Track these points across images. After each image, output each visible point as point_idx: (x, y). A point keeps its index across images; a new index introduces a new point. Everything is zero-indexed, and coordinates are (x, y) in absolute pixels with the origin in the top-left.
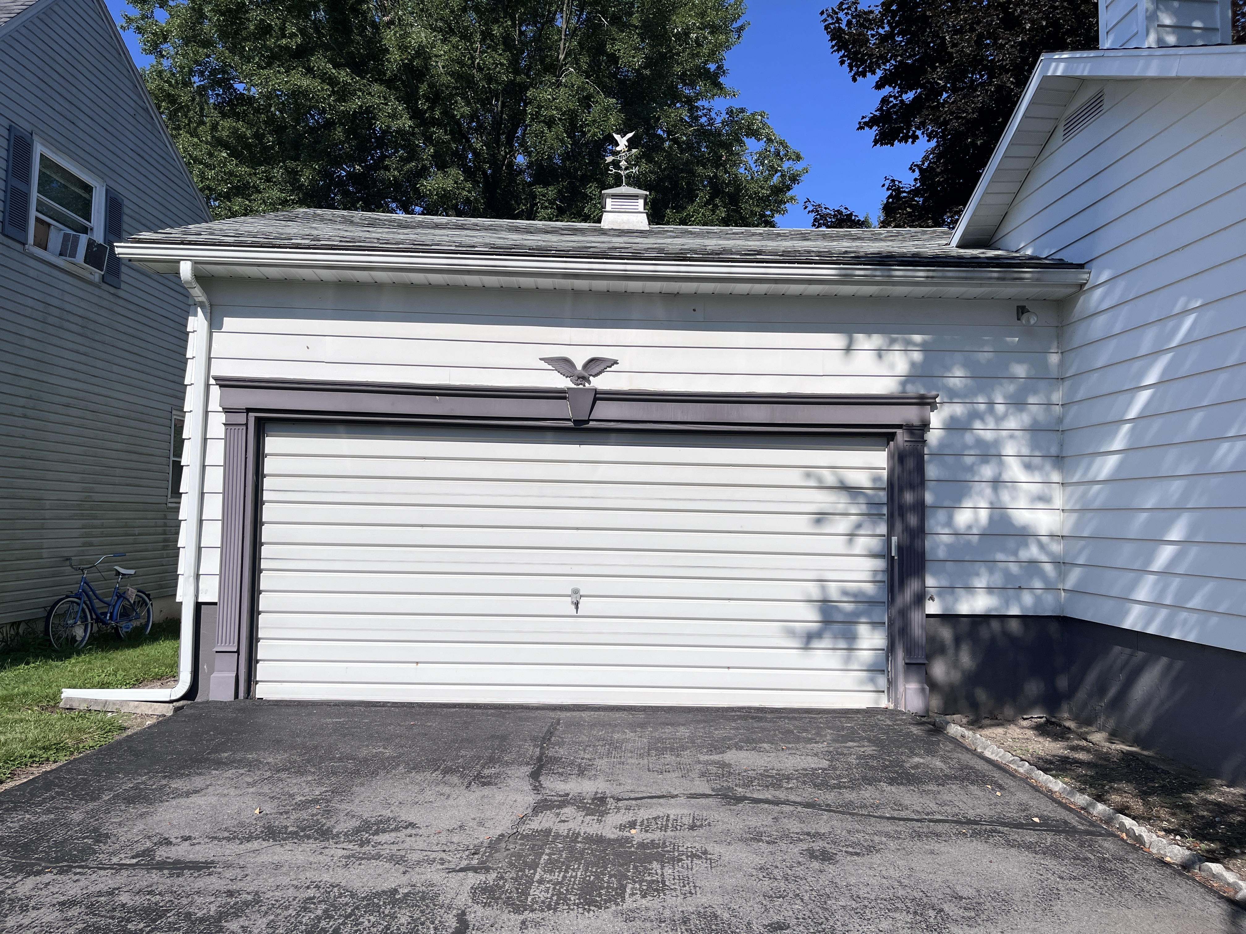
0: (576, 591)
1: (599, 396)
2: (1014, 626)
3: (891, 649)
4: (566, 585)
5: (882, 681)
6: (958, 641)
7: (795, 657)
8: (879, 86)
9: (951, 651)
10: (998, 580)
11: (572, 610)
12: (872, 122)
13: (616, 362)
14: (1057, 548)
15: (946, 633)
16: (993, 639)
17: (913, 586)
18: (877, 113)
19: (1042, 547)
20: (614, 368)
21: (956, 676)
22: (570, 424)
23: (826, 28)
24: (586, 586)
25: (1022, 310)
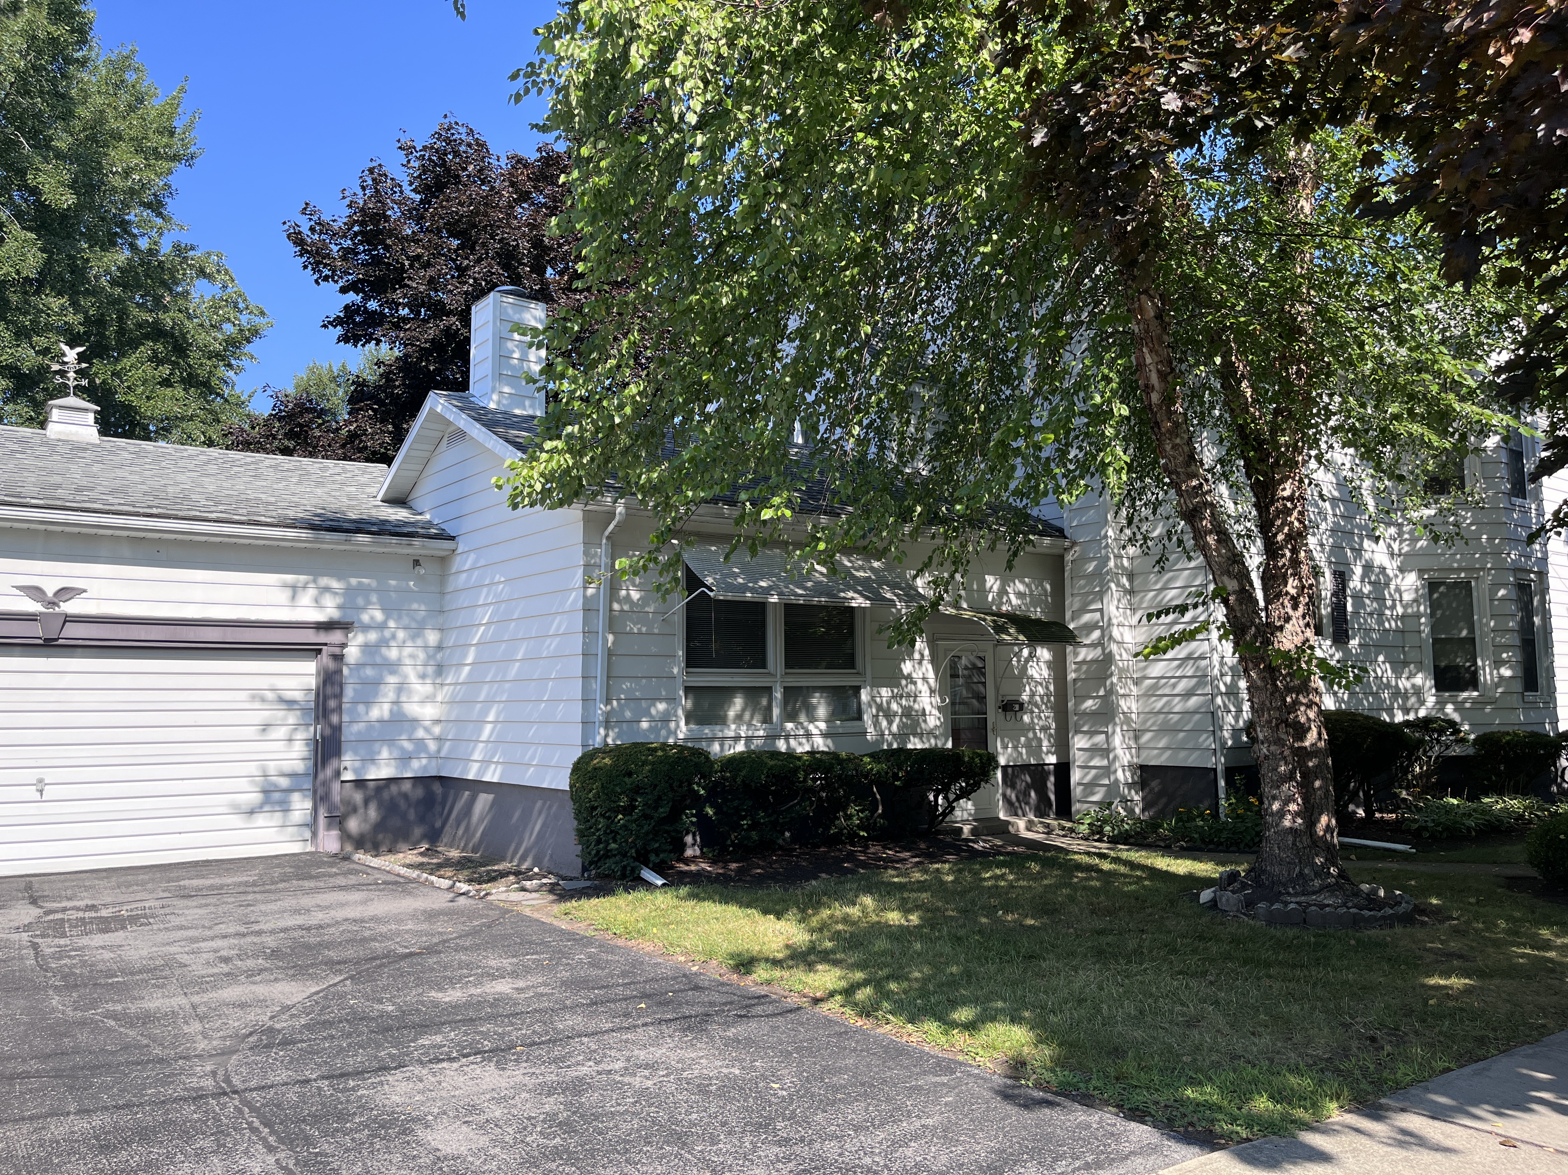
0: (40, 781)
1: (68, 619)
2: (407, 787)
3: (315, 809)
4: (31, 776)
5: (308, 834)
6: (366, 802)
7: (237, 821)
8: (344, 290)
9: (361, 811)
10: (396, 754)
11: (37, 796)
12: (337, 322)
13: (85, 591)
14: (437, 730)
15: (358, 797)
16: (392, 798)
17: (334, 764)
18: (342, 315)
19: (427, 730)
20: (84, 595)
21: (366, 827)
22: (40, 642)
23: (289, 237)
24: (49, 776)
25: (416, 563)
